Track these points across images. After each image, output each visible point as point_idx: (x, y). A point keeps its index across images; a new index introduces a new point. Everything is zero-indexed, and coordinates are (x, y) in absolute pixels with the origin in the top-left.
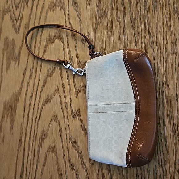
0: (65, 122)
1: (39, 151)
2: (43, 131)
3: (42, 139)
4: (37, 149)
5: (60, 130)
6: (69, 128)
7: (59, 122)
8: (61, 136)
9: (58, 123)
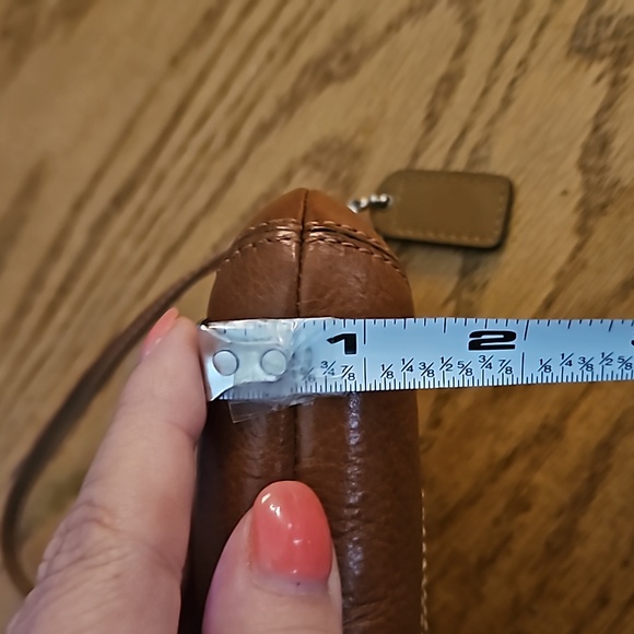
0: (504, 48)
1: (264, 129)
2: (350, 31)
3: (321, 74)
4: (264, 111)
5: (449, 83)
6: (506, 102)
7: (470, 25)
8: (432, 119)
9: (457, 32)
